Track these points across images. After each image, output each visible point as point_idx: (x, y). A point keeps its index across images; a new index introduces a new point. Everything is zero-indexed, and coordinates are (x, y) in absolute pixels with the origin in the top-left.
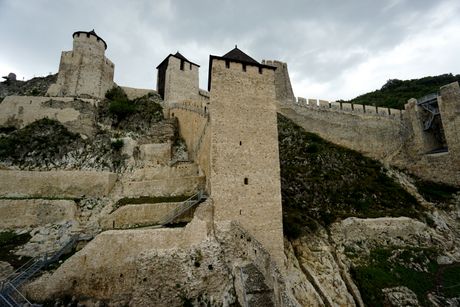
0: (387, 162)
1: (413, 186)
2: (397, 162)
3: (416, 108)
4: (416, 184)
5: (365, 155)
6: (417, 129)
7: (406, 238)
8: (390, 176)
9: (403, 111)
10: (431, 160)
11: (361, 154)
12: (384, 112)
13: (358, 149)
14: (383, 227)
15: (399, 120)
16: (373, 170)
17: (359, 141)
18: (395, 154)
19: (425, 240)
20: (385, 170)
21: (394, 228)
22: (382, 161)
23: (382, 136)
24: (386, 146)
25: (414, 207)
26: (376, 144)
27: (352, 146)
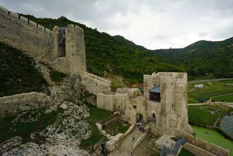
0: (38, 59)
1: (48, 73)
2: (44, 60)
3: (57, 32)
4: (50, 73)
5: (23, 53)
6: (56, 43)
7: (31, 104)
8: (37, 68)
9: (52, 32)
10: (59, 60)
11: (20, 52)
12: (42, 29)
13: (19, 48)
14: (16, 100)
15: (49, 36)
16: (26, 63)
17: (20, 42)
18: (43, 55)
19: (42, 103)
20: (35, 64)
21: (25, 99)
22: (35, 58)
23: (38, 43)
24: (39, 49)
25: (43, 85)
26: (33, 47)
27: (14, 45)
